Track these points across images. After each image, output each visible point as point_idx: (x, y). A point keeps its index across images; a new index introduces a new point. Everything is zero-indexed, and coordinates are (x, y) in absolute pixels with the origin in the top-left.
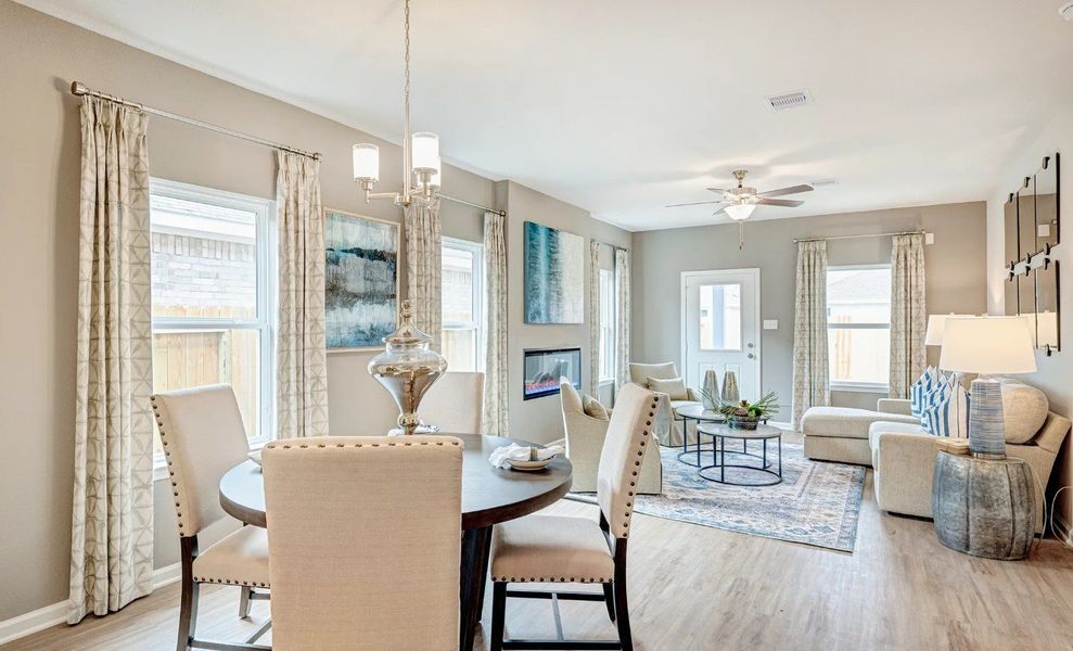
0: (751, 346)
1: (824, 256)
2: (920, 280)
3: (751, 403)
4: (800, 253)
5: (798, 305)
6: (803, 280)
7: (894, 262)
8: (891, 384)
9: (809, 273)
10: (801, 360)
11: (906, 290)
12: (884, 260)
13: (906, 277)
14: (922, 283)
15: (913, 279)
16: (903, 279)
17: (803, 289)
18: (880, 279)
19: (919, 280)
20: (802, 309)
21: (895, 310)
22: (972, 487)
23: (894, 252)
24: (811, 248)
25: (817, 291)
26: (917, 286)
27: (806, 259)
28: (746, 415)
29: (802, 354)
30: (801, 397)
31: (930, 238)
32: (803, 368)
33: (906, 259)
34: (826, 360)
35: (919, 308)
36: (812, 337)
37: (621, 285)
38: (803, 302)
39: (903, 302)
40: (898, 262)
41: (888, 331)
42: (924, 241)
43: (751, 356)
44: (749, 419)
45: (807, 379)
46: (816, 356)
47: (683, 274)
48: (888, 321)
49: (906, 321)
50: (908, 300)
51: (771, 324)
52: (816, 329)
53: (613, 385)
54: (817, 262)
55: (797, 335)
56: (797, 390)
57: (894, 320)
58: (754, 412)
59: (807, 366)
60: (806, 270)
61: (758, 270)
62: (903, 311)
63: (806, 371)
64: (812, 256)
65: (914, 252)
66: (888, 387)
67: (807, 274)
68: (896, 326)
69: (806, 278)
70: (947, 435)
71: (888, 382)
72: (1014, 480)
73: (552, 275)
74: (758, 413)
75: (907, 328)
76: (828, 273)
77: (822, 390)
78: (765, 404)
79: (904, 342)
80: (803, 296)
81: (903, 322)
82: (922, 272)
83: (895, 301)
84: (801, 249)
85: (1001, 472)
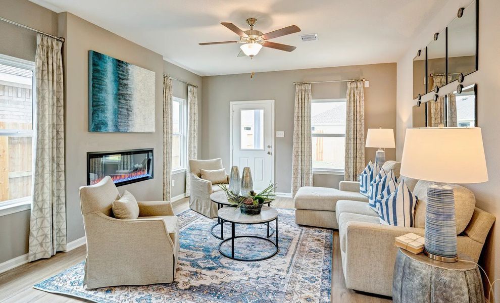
0: (269, 147)
1: (310, 94)
2: (361, 108)
3: (257, 194)
4: (297, 91)
5: (295, 123)
6: (299, 107)
7: (348, 97)
8: (346, 170)
9: (302, 103)
10: (297, 156)
11: (354, 114)
12: (342, 96)
13: (354, 106)
14: (363, 109)
15: (358, 107)
16: (352, 108)
17: (298, 113)
20: (298, 125)
21: (348, 126)
22: (435, 295)
23: (348, 92)
24: (303, 88)
25: (306, 114)
26: (360, 112)
27: (300, 95)
28: (252, 204)
29: (297, 152)
30: (296, 180)
31: (367, 84)
32: (298, 160)
33: (354, 96)
34: (310, 155)
35: (361, 125)
36: (303, 141)
37: (191, 108)
38: (298, 121)
39: (352, 121)
40: (350, 98)
41: (344, 139)
42: (364, 85)
43: (269, 153)
44: (254, 207)
45: (300, 167)
46: (305, 154)
47: (231, 103)
48: (345, 133)
49: (354, 133)
50: (355, 120)
51: (281, 134)
52: (305, 136)
53: (186, 172)
54: (306, 96)
55: (294, 141)
56: (294, 174)
57: (348, 131)
58: (258, 200)
59: (300, 159)
60: (300, 101)
61: (274, 100)
62: (353, 126)
63: (300, 162)
64: (303, 93)
65: (359, 92)
66: (344, 171)
67: (300, 104)
68: (349, 135)
69: (300, 106)
70: (395, 223)
71: (344, 168)
72: (472, 287)
74: (262, 201)
75: (355, 137)
76: (312, 104)
77: (308, 174)
78: (267, 194)
79: (352, 145)
80: (298, 117)
81: (352, 133)
82: (363, 103)
83: (348, 120)
84: (297, 89)
85: (461, 280)
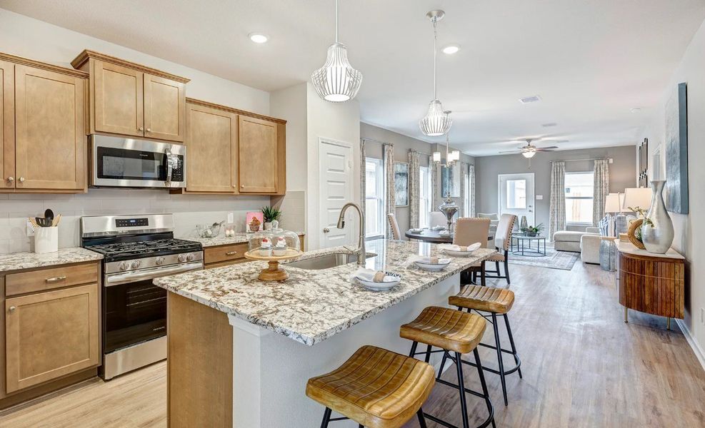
0: (530, 206)
1: (564, 168)
3: (534, 227)
4: (553, 167)
5: (552, 189)
6: (554, 178)
7: (595, 171)
9: (557, 175)
10: (553, 213)
11: (600, 183)
12: (590, 170)
14: (607, 179)
15: (604, 178)
16: (599, 178)
17: (555, 182)
18: (589, 178)
19: (606, 178)
21: (595, 191)
23: (595, 167)
24: (558, 164)
25: (561, 183)
26: (605, 181)
27: (556, 169)
28: (532, 231)
29: (554, 210)
30: (553, 228)
31: (611, 161)
32: (554, 216)
33: (600, 169)
34: (564, 212)
35: (606, 190)
36: (558, 202)
38: (554, 188)
39: (599, 188)
40: (597, 171)
41: (592, 200)
42: (608, 162)
43: (530, 211)
44: (533, 233)
45: (556, 220)
46: (560, 211)
47: (499, 175)
48: (592, 196)
50: (601, 187)
51: (540, 197)
52: (561, 202)
54: (561, 170)
55: (551, 202)
56: (551, 224)
57: (595, 195)
58: (534, 230)
59: (556, 215)
61: (534, 173)
62: (599, 191)
64: (558, 168)
65: (604, 167)
66: (592, 223)
68: (596, 198)
69: (556, 178)
71: (592, 221)
73: (450, 178)
74: (537, 230)
75: (601, 199)
76: (566, 175)
77: (562, 225)
78: (539, 227)
79: (599, 205)
80: (554, 185)
81: (599, 196)
82: (607, 175)
83: (595, 187)
84: (553, 165)
